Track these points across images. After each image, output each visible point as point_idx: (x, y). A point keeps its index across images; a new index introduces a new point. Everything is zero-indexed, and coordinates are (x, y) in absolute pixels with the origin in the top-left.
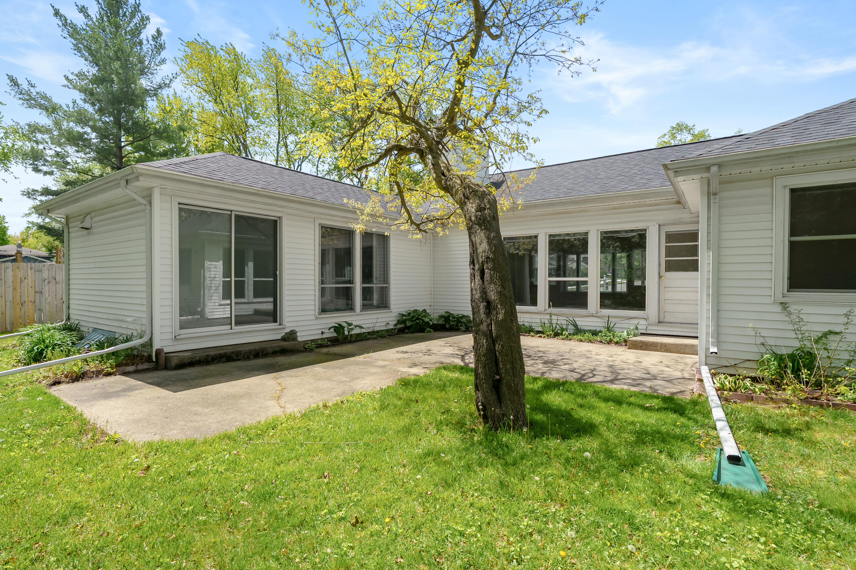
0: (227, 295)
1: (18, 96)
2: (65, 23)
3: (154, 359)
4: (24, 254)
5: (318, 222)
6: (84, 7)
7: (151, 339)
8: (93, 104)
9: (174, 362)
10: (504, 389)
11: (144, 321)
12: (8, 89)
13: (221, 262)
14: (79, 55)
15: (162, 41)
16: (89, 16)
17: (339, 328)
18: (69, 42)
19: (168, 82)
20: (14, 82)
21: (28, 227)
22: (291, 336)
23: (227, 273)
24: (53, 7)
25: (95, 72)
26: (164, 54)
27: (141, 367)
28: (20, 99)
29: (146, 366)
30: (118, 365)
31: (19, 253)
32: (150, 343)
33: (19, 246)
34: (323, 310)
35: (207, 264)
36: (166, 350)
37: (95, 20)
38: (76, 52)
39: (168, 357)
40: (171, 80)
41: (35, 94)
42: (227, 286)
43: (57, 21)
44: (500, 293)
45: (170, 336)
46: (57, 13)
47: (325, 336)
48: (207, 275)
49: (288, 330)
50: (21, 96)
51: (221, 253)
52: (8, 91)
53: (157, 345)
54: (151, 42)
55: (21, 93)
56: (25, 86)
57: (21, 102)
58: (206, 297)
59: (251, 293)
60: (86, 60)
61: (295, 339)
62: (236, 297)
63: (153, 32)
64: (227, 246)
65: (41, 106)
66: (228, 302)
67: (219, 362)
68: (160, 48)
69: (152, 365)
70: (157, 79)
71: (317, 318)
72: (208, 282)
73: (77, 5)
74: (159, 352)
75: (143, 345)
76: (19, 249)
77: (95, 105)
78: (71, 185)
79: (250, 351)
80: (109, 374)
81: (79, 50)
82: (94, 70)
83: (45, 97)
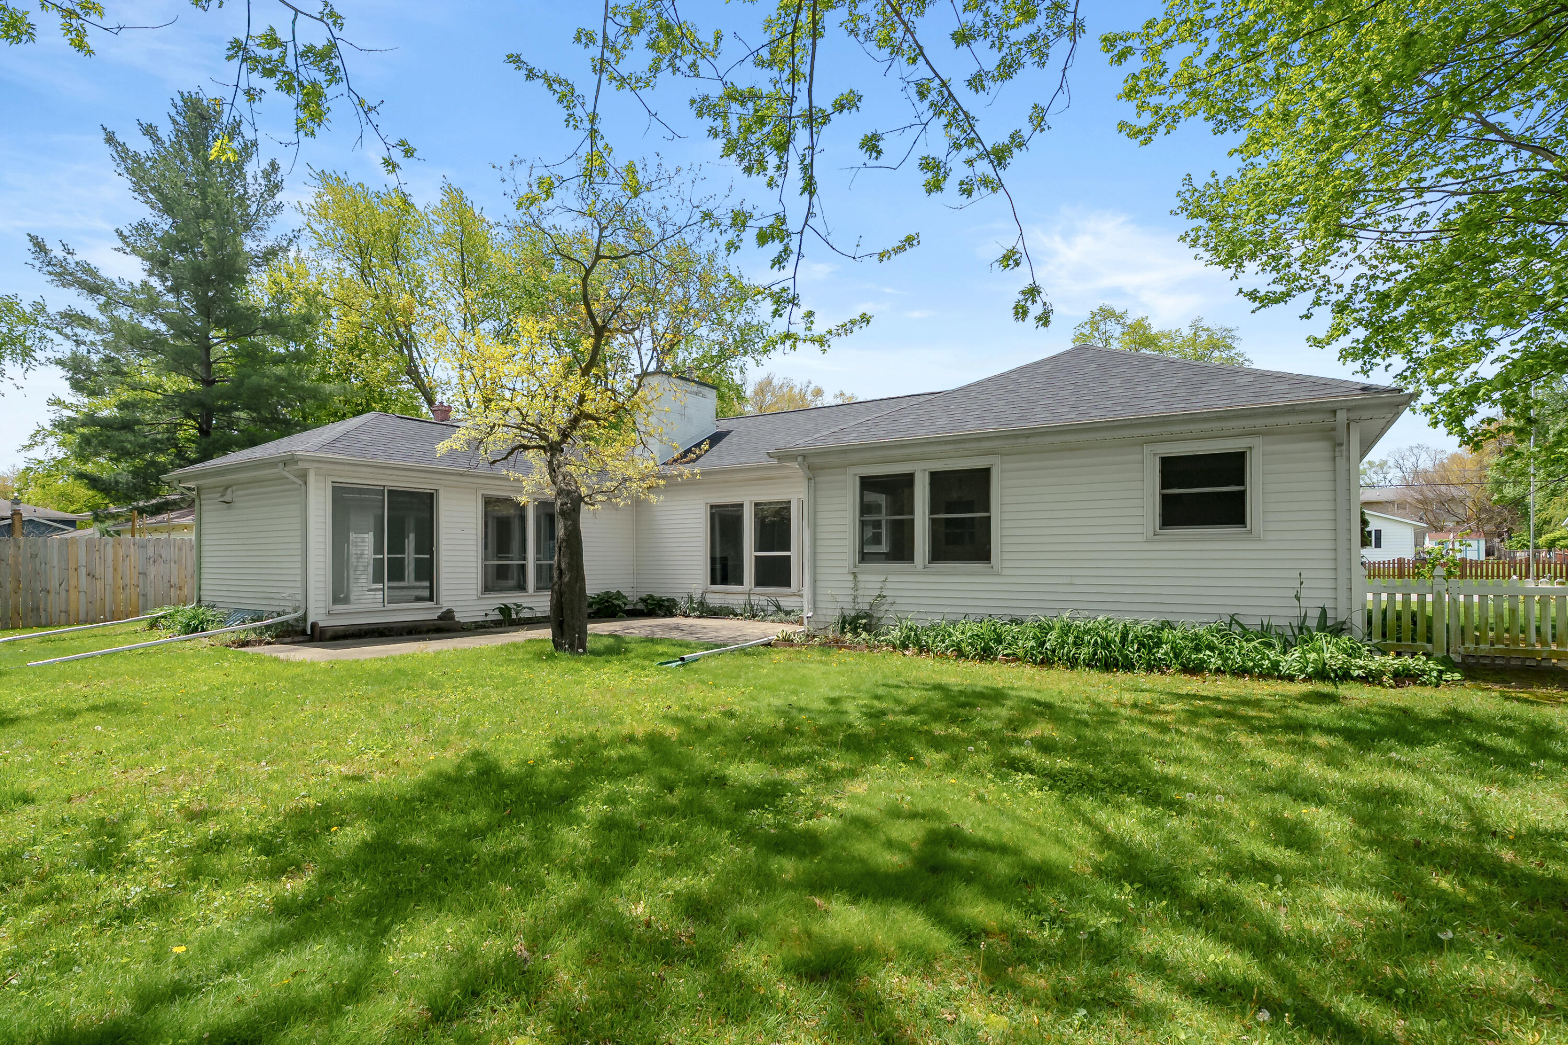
0: (378, 578)
1: (45, 269)
2: (122, 153)
3: (309, 632)
4: (26, 516)
5: (480, 493)
6: (151, 126)
7: (305, 614)
8: (163, 279)
9: (329, 635)
10: (565, 627)
11: (299, 597)
12: (29, 257)
13: (371, 534)
14: (142, 199)
15: (279, 178)
16: (159, 139)
17: (505, 610)
18: (126, 182)
19: (285, 244)
20: (39, 246)
21: (28, 468)
22: (448, 615)
23: (378, 549)
24: (105, 129)
25: (166, 228)
26: (279, 197)
27: (296, 639)
28: (50, 273)
29: (301, 638)
30: (277, 637)
31: (16, 513)
32: (304, 618)
33: (16, 501)
34: (487, 589)
35: (353, 536)
36: (321, 625)
37: (167, 144)
38: (136, 195)
39: (323, 630)
40: (291, 240)
41: (73, 265)
42: (378, 564)
43: (108, 150)
44: (569, 564)
45: (323, 611)
46: (110, 139)
47: (489, 618)
48: (353, 550)
49: (444, 610)
50: (50, 268)
51: (370, 521)
52: (31, 261)
53: (311, 619)
54: (261, 180)
55: (49, 264)
56: (57, 252)
57: (49, 278)
58: (351, 580)
59: (413, 576)
60: (152, 207)
61: (453, 618)
62: (389, 580)
63: (265, 165)
64: (379, 512)
65: (83, 285)
66: (380, 586)
67: (371, 637)
68: (274, 188)
69: (307, 638)
70: (268, 241)
71: (479, 598)
72: (353, 560)
73: (141, 125)
74: (314, 625)
75: (297, 620)
76: (16, 507)
77: (167, 279)
78: (128, 408)
79: (403, 628)
80: (269, 643)
81: (142, 193)
82: (165, 224)
83: (88, 269)
